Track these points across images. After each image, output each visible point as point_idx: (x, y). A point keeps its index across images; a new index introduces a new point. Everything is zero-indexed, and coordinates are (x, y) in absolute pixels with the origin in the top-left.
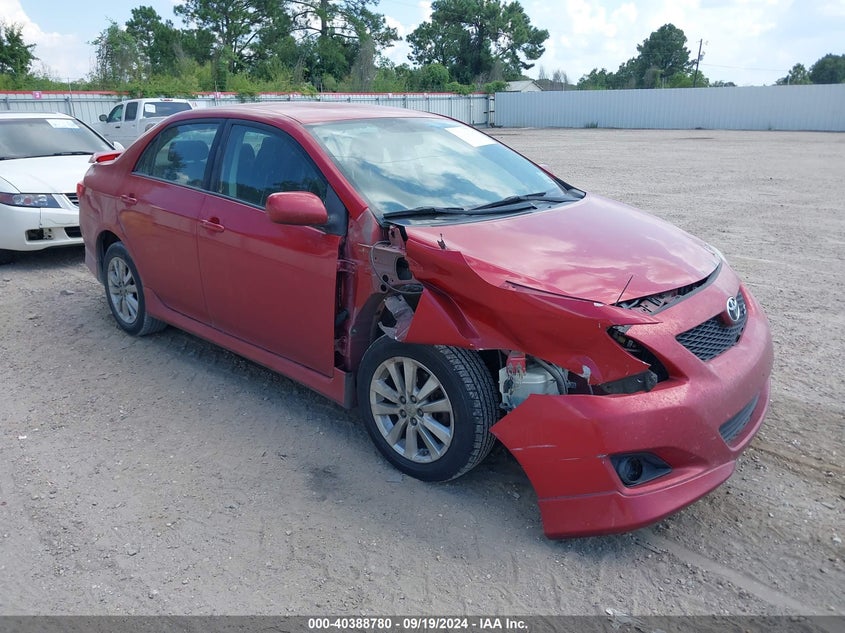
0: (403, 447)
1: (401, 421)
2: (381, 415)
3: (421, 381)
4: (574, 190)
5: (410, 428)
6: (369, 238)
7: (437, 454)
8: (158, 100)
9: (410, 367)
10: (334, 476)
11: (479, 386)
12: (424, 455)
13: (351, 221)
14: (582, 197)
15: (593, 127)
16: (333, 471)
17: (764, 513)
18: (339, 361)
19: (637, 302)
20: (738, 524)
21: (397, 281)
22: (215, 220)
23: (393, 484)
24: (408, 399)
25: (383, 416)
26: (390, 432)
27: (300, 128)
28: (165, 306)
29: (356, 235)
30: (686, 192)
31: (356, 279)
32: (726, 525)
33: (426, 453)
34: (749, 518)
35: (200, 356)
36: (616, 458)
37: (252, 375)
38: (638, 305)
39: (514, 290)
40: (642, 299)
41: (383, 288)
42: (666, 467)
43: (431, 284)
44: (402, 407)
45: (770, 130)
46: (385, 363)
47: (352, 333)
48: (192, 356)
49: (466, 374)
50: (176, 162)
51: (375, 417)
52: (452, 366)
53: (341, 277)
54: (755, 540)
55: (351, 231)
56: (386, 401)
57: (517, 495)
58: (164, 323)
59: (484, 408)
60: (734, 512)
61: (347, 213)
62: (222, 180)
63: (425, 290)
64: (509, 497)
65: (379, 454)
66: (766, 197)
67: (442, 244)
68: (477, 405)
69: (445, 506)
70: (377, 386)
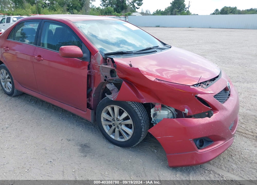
0: (114, 136)
1: (113, 127)
2: (105, 125)
3: (121, 113)
4: (167, 45)
5: (117, 129)
6: (99, 63)
7: (127, 138)
8: (17, 16)
9: (116, 109)
10: (89, 147)
11: (142, 115)
12: (122, 139)
13: (92, 56)
14: (171, 48)
15: (159, 26)
16: (88, 145)
17: (240, 153)
18: (88, 106)
19: (199, 84)
20: (233, 157)
21: (110, 78)
22: (39, 56)
23: (111, 149)
24: (116, 119)
25: (106, 125)
26: (109, 131)
27: (71, 23)
28: (22, 86)
29: (94, 61)
30: (190, 46)
31: (94, 77)
32: (229, 158)
33: (123, 138)
34: (236, 155)
35: (36, 103)
36: (195, 140)
37: (55, 109)
38: (200, 86)
39: (159, 82)
40: (201, 83)
41: (105, 80)
42: (212, 142)
43: (126, 80)
44: (114, 122)
45: (210, 28)
46: (107, 107)
47: (93, 96)
48: (33, 103)
49: (138, 111)
50: (24, 36)
51: (103, 126)
52: (133, 108)
53: (89, 76)
54: (239, 163)
55: (92, 60)
56: (107, 120)
57: (156, 151)
58: (22, 92)
59: (145, 122)
60: (230, 153)
61: (90, 53)
62: (42, 42)
63: (124, 82)
64: (153, 152)
65: (104, 138)
66: (214, 48)
67: (131, 65)
68: (142, 121)
69: (131, 157)
70: (104, 115)
